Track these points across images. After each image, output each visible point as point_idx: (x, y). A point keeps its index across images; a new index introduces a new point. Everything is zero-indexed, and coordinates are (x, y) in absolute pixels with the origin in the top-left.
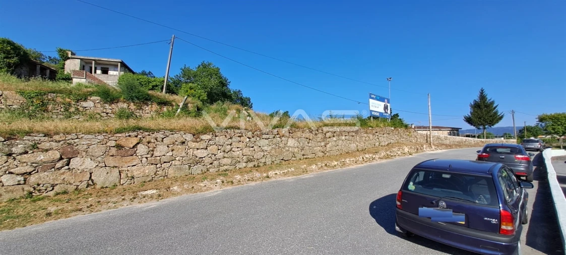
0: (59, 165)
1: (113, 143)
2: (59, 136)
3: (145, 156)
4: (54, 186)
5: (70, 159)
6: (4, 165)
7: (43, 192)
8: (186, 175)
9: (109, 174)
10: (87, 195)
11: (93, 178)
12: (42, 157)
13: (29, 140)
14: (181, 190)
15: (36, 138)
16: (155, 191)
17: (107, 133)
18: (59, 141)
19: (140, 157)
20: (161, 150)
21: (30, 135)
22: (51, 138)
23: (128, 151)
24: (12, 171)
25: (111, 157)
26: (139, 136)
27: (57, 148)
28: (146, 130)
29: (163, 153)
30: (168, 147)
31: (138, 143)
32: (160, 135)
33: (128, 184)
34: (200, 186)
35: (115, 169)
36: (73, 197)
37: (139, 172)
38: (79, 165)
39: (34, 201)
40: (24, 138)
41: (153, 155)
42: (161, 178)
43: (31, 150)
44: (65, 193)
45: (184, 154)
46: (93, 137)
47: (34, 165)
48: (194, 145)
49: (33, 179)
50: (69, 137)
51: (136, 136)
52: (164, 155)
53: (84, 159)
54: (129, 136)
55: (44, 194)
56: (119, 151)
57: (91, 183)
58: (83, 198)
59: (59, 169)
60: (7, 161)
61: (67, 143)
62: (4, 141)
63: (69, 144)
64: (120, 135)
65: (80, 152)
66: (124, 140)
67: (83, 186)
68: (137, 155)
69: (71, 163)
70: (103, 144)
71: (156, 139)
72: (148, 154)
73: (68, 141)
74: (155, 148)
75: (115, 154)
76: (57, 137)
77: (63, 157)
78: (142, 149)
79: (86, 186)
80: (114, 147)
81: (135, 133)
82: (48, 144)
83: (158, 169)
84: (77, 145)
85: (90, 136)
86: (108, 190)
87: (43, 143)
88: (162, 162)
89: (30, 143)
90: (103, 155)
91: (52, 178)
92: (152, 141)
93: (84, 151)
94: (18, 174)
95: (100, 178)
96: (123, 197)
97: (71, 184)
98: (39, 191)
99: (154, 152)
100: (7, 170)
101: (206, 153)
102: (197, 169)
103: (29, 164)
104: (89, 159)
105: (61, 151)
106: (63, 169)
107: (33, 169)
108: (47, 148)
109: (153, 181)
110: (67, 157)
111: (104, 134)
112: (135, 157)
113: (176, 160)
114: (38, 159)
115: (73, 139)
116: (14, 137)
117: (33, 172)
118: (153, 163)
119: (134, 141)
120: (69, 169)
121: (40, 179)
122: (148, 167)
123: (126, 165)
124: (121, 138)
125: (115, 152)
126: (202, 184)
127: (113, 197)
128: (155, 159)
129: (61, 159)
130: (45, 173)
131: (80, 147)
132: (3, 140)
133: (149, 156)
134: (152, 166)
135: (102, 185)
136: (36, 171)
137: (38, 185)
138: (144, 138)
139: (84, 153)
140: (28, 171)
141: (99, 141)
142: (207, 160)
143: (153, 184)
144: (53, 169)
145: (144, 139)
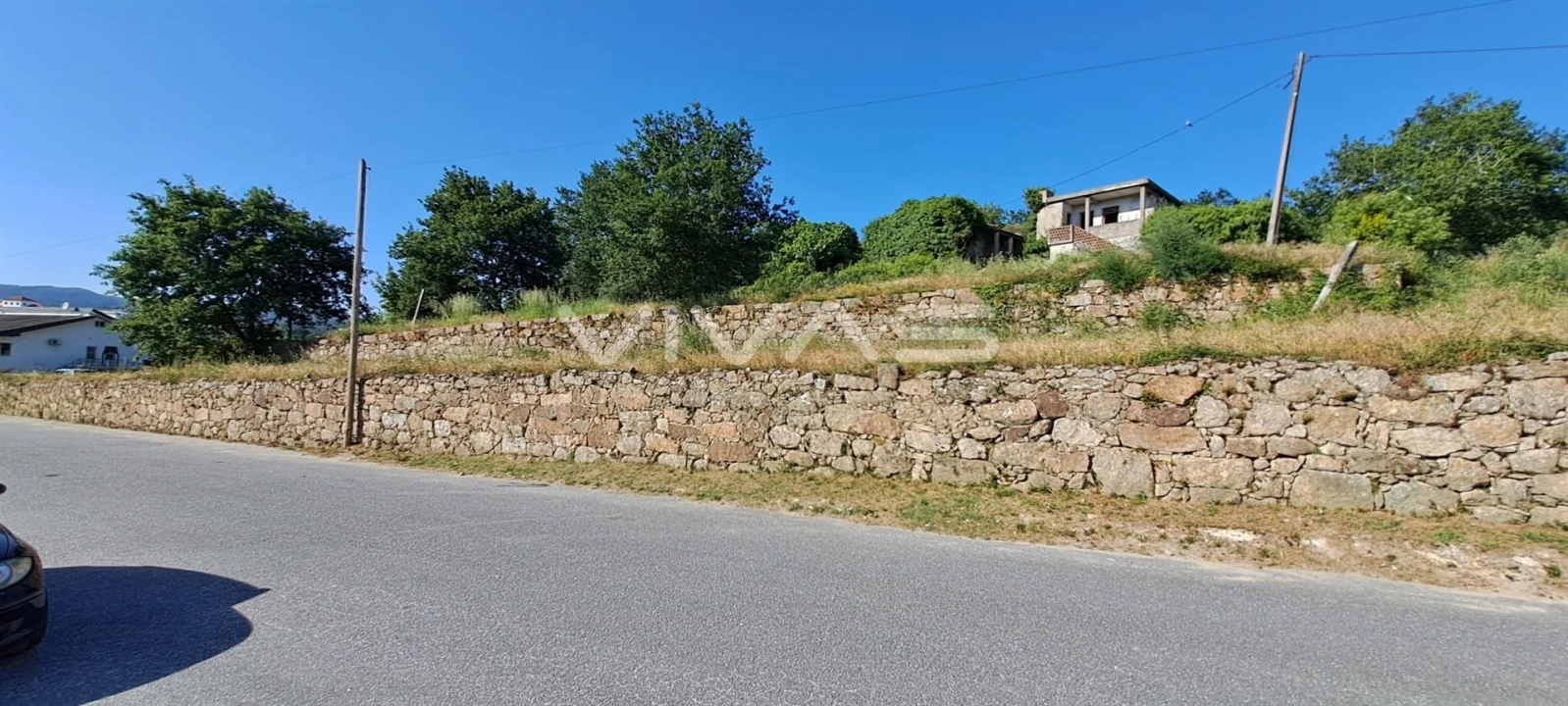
0: (1035, 430)
1: (1136, 391)
2: (1035, 370)
3: (1219, 430)
4: (1028, 473)
5: (1053, 420)
6: (962, 420)
7: (1012, 481)
8: (1361, 511)
9: (1128, 466)
10: (1084, 505)
11: (1095, 468)
12: (1010, 412)
13: (991, 378)
14: (1341, 554)
15: (1001, 374)
16: (1248, 537)
17: (1123, 364)
18: (1036, 382)
19: (1204, 431)
20: (1267, 416)
21: (993, 369)
22: (1023, 374)
23: (1173, 411)
24: (971, 432)
25: (1133, 425)
26: (1201, 375)
27: (1032, 394)
28: (1222, 357)
29: (1274, 428)
30: (1291, 408)
31: (1199, 394)
32: (1264, 373)
33: (1172, 499)
34: (1426, 561)
35: (1141, 454)
36: (1058, 502)
37: (1203, 474)
38: (1069, 434)
39: (1000, 495)
40: (986, 374)
41: (1241, 429)
42: (1267, 500)
43: (995, 396)
44: (1046, 490)
45: (1350, 437)
46: (1095, 373)
47: (999, 425)
48: (1394, 407)
49: (998, 451)
50: (1052, 373)
51: (1194, 374)
52: (1278, 435)
53: (1078, 424)
54: (1176, 373)
55: (1014, 485)
56: (1152, 411)
57: (1092, 481)
58: (1078, 510)
59: (1036, 438)
60: (965, 415)
61: (1049, 386)
62: (961, 379)
63: (1052, 388)
64: (1152, 370)
65: (1070, 406)
66: (1163, 384)
67: (1076, 482)
68: (1197, 425)
69: (1055, 430)
70: (1114, 392)
71: (1252, 384)
72: (1226, 425)
73: (1049, 383)
74: (1247, 409)
75: (1141, 419)
76: (1031, 373)
77: (1041, 414)
78: (1209, 410)
79: (1081, 484)
80: (1138, 399)
81: (1190, 366)
82: (1019, 387)
83: (1260, 474)
84: (1065, 391)
85: (1088, 372)
86: (1126, 503)
87: (1011, 385)
88: (1271, 455)
89: (994, 383)
90: (1115, 418)
91: (1024, 455)
92: (1240, 387)
93: (1078, 405)
94: (978, 440)
95: (1112, 470)
96: (1162, 531)
97: (1055, 474)
98: (1006, 476)
99: (1247, 422)
100: (965, 429)
101: (1454, 440)
102: (1409, 498)
103: (992, 422)
104: (1088, 425)
105: (1038, 401)
106: (1041, 439)
107: (998, 433)
108: (1017, 394)
109: (1244, 506)
110: (1049, 416)
111: (1117, 368)
112: (1192, 429)
113: (1319, 452)
114: (1005, 415)
115: (1057, 378)
116: (973, 372)
117: (998, 440)
118: (1244, 453)
119: (1190, 386)
120: (1051, 440)
121: (1007, 452)
122: (1226, 461)
123: (1169, 450)
124: (1155, 377)
125: (1140, 413)
126: (1432, 556)
127: (1139, 525)
128: (1246, 443)
129: (1039, 418)
130: (1015, 444)
131: (1069, 395)
132: (960, 376)
133: (1229, 431)
134: (1241, 462)
135: (1114, 490)
136: (1001, 438)
137: (1005, 465)
138: (1214, 378)
139: (1078, 410)
140: (992, 436)
141: (1105, 383)
142: (1460, 472)
143: (1241, 514)
144: (1026, 438)
145: (1214, 382)
